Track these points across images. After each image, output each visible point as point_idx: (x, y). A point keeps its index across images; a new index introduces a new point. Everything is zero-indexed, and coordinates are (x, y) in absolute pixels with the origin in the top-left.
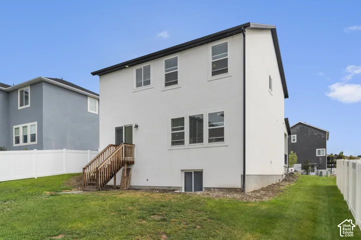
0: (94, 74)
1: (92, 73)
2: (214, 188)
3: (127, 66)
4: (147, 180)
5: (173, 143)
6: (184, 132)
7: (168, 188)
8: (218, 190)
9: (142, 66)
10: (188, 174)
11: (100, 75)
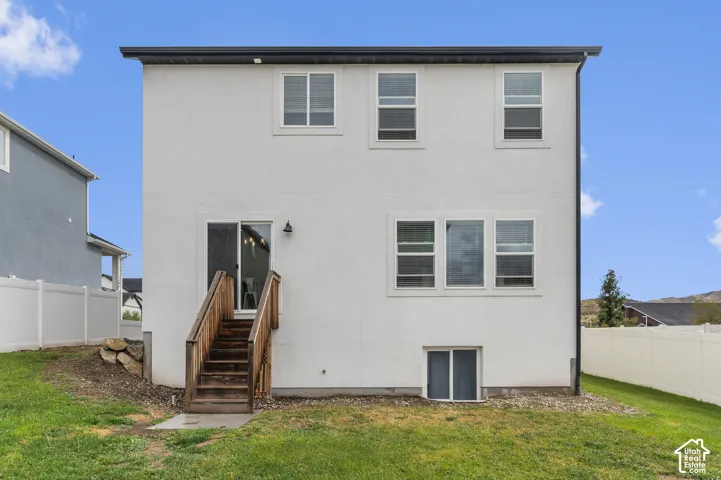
0: (128, 53)
1: (122, 49)
2: (510, 388)
3: (258, 60)
4: (324, 371)
5: (402, 282)
6: (432, 257)
7: (387, 392)
8: (518, 392)
9: (306, 72)
10: (436, 357)
11: (145, 63)
